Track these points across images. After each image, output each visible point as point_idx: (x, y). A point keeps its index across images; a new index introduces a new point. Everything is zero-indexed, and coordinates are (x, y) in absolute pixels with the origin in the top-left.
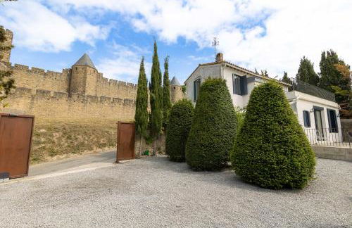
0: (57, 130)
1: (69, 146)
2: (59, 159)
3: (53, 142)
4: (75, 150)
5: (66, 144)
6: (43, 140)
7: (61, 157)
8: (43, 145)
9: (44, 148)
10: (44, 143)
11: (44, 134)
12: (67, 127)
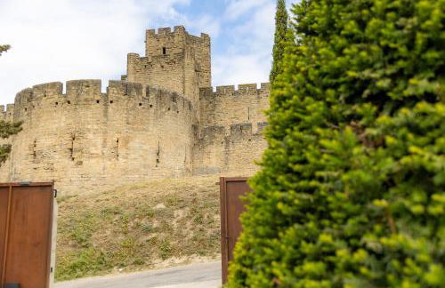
0: (181, 204)
1: (195, 239)
2: (173, 264)
3: (170, 230)
4: (205, 247)
5: (192, 235)
6: (156, 224)
7: (177, 261)
8: (154, 235)
9: (154, 241)
10: (157, 230)
11: (160, 213)
12: (200, 196)
